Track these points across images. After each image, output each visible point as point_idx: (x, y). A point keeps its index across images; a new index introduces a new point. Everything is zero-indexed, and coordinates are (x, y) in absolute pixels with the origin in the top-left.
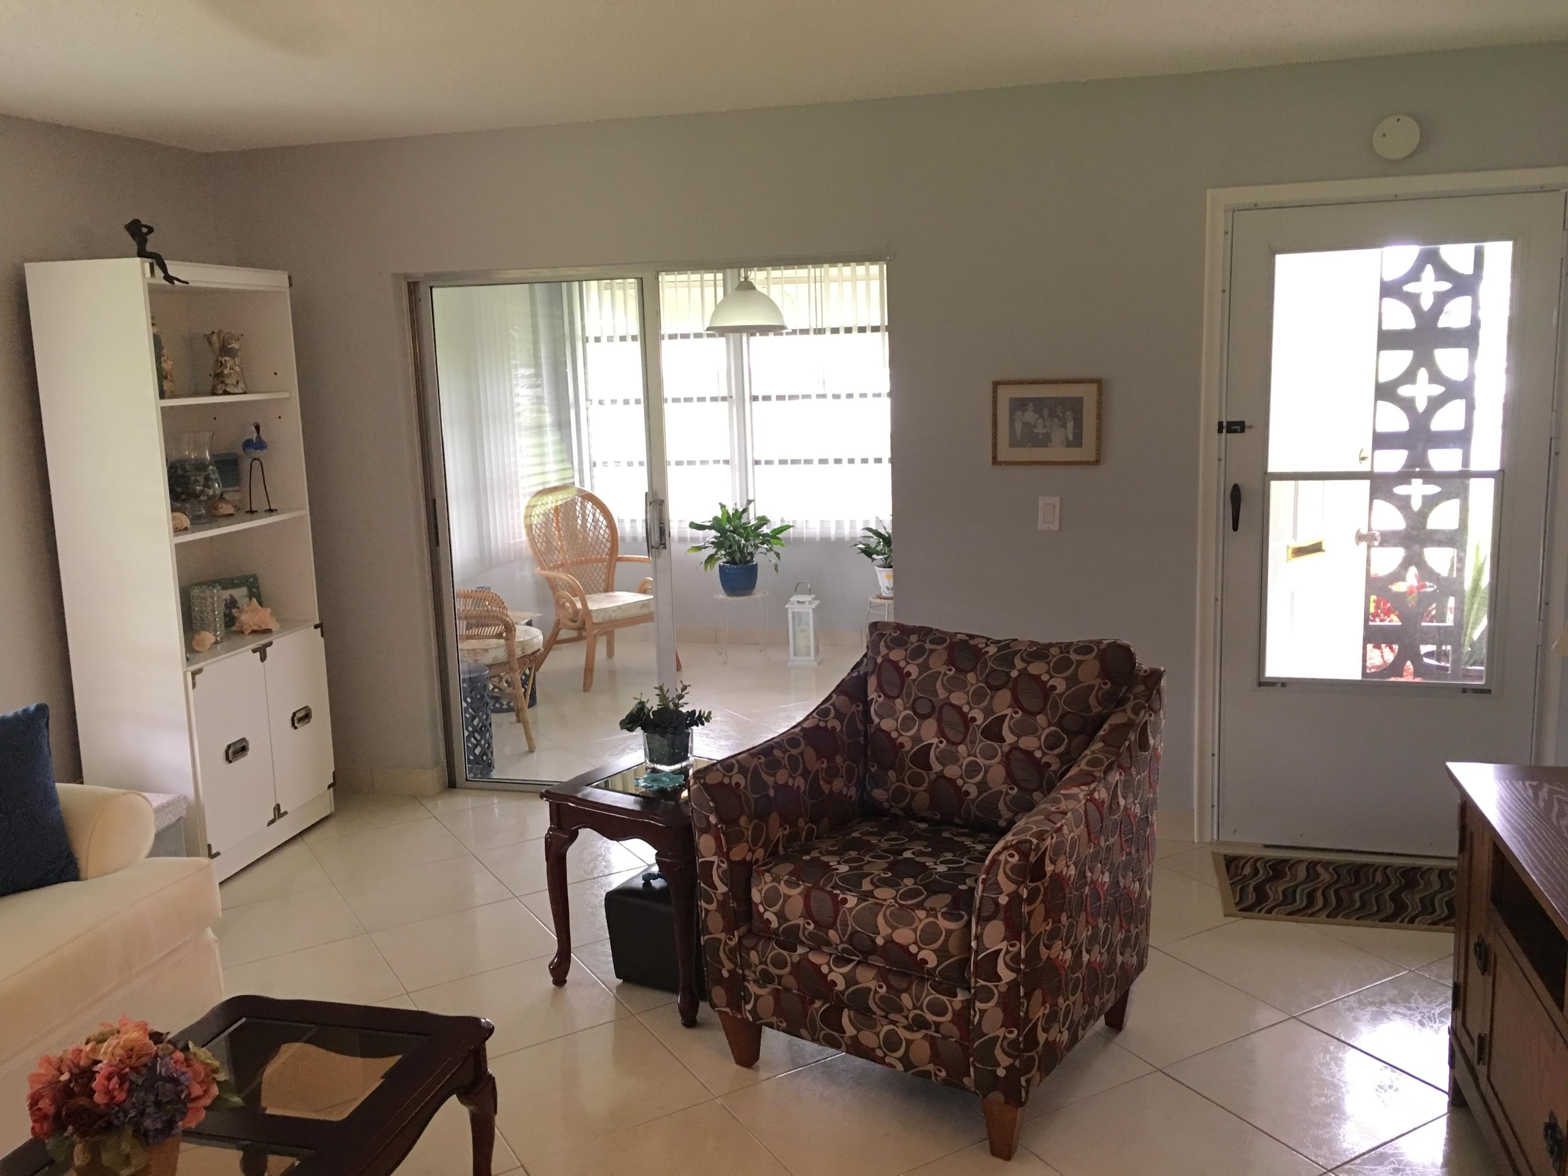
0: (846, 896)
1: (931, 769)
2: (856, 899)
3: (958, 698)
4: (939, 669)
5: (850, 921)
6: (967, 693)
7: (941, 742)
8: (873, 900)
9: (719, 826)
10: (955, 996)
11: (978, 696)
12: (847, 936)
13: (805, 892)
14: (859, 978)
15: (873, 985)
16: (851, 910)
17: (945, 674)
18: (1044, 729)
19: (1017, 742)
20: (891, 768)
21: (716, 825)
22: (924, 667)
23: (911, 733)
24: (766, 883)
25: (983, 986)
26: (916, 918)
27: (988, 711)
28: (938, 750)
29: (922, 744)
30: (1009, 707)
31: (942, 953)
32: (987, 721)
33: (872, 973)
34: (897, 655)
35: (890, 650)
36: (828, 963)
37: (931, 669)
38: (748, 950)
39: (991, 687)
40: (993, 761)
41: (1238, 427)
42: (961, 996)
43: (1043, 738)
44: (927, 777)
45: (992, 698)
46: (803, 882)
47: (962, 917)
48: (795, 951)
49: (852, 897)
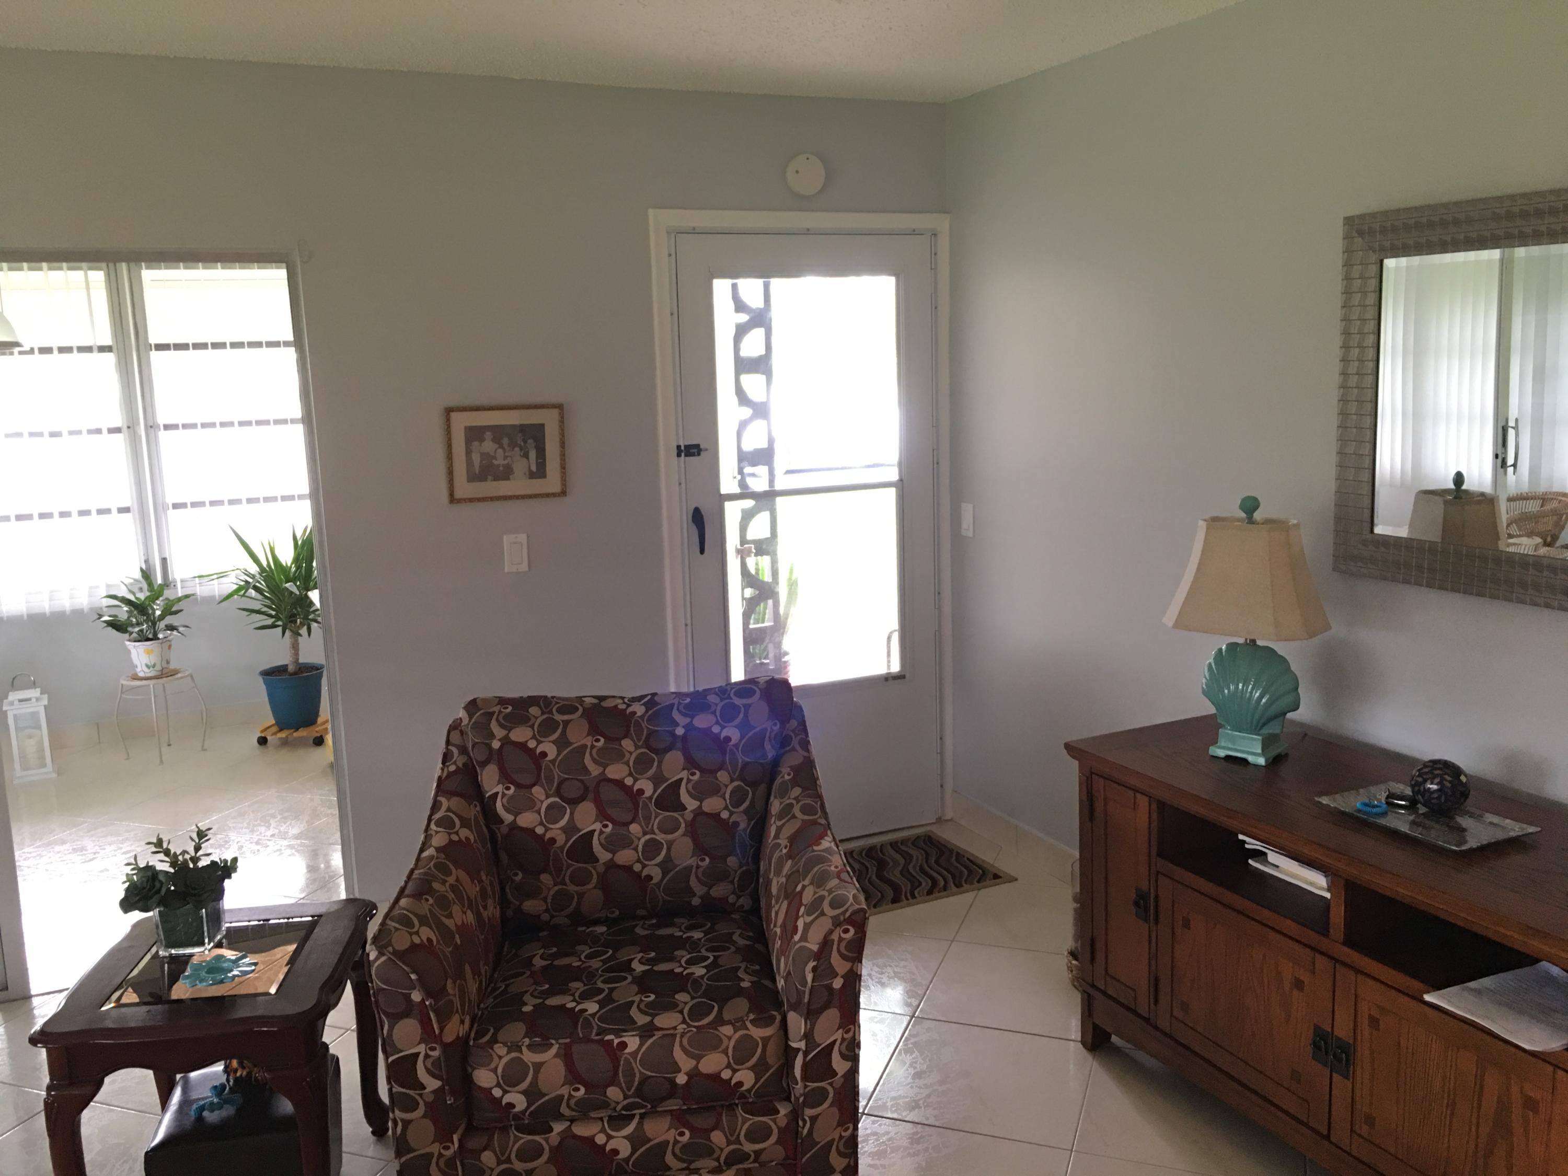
0: (623, 1039)
1: (597, 860)
2: (637, 1039)
3: (615, 771)
4: (583, 742)
5: (637, 1067)
6: (627, 764)
7: (606, 826)
8: (660, 1033)
9: (427, 1003)
10: (778, 1112)
11: (642, 765)
12: (633, 1089)
13: (563, 1052)
14: (649, 1134)
15: (671, 1135)
16: (634, 1054)
17: (593, 747)
18: (727, 786)
19: (700, 807)
20: (544, 871)
21: (423, 1001)
22: (561, 743)
23: (563, 823)
24: (500, 1058)
25: (813, 1089)
26: (723, 1037)
27: (657, 780)
28: (604, 836)
29: (581, 834)
30: (684, 769)
31: (758, 1070)
32: (659, 791)
33: (666, 1121)
34: (520, 734)
35: (510, 731)
36: (603, 1130)
37: (571, 744)
38: (477, 1153)
39: (655, 751)
40: (677, 834)
41: (695, 450)
42: (784, 1110)
43: (727, 796)
44: (593, 871)
45: (660, 762)
46: (556, 1039)
47: (773, 1018)
48: (551, 1130)
49: (632, 1038)
